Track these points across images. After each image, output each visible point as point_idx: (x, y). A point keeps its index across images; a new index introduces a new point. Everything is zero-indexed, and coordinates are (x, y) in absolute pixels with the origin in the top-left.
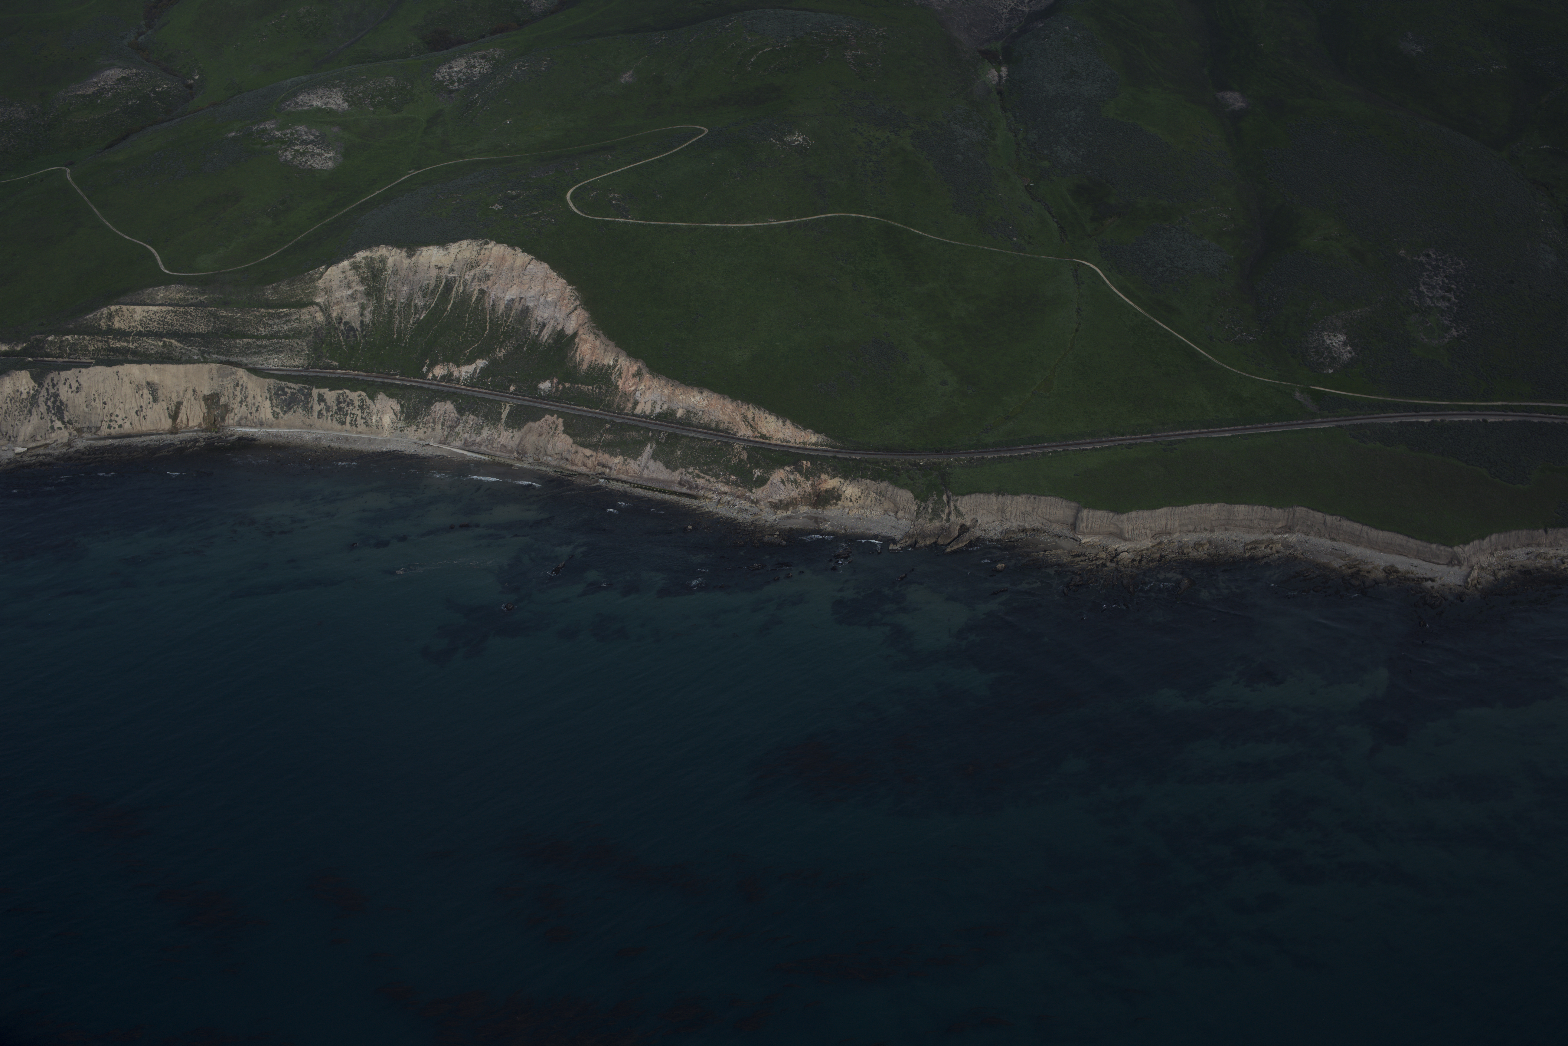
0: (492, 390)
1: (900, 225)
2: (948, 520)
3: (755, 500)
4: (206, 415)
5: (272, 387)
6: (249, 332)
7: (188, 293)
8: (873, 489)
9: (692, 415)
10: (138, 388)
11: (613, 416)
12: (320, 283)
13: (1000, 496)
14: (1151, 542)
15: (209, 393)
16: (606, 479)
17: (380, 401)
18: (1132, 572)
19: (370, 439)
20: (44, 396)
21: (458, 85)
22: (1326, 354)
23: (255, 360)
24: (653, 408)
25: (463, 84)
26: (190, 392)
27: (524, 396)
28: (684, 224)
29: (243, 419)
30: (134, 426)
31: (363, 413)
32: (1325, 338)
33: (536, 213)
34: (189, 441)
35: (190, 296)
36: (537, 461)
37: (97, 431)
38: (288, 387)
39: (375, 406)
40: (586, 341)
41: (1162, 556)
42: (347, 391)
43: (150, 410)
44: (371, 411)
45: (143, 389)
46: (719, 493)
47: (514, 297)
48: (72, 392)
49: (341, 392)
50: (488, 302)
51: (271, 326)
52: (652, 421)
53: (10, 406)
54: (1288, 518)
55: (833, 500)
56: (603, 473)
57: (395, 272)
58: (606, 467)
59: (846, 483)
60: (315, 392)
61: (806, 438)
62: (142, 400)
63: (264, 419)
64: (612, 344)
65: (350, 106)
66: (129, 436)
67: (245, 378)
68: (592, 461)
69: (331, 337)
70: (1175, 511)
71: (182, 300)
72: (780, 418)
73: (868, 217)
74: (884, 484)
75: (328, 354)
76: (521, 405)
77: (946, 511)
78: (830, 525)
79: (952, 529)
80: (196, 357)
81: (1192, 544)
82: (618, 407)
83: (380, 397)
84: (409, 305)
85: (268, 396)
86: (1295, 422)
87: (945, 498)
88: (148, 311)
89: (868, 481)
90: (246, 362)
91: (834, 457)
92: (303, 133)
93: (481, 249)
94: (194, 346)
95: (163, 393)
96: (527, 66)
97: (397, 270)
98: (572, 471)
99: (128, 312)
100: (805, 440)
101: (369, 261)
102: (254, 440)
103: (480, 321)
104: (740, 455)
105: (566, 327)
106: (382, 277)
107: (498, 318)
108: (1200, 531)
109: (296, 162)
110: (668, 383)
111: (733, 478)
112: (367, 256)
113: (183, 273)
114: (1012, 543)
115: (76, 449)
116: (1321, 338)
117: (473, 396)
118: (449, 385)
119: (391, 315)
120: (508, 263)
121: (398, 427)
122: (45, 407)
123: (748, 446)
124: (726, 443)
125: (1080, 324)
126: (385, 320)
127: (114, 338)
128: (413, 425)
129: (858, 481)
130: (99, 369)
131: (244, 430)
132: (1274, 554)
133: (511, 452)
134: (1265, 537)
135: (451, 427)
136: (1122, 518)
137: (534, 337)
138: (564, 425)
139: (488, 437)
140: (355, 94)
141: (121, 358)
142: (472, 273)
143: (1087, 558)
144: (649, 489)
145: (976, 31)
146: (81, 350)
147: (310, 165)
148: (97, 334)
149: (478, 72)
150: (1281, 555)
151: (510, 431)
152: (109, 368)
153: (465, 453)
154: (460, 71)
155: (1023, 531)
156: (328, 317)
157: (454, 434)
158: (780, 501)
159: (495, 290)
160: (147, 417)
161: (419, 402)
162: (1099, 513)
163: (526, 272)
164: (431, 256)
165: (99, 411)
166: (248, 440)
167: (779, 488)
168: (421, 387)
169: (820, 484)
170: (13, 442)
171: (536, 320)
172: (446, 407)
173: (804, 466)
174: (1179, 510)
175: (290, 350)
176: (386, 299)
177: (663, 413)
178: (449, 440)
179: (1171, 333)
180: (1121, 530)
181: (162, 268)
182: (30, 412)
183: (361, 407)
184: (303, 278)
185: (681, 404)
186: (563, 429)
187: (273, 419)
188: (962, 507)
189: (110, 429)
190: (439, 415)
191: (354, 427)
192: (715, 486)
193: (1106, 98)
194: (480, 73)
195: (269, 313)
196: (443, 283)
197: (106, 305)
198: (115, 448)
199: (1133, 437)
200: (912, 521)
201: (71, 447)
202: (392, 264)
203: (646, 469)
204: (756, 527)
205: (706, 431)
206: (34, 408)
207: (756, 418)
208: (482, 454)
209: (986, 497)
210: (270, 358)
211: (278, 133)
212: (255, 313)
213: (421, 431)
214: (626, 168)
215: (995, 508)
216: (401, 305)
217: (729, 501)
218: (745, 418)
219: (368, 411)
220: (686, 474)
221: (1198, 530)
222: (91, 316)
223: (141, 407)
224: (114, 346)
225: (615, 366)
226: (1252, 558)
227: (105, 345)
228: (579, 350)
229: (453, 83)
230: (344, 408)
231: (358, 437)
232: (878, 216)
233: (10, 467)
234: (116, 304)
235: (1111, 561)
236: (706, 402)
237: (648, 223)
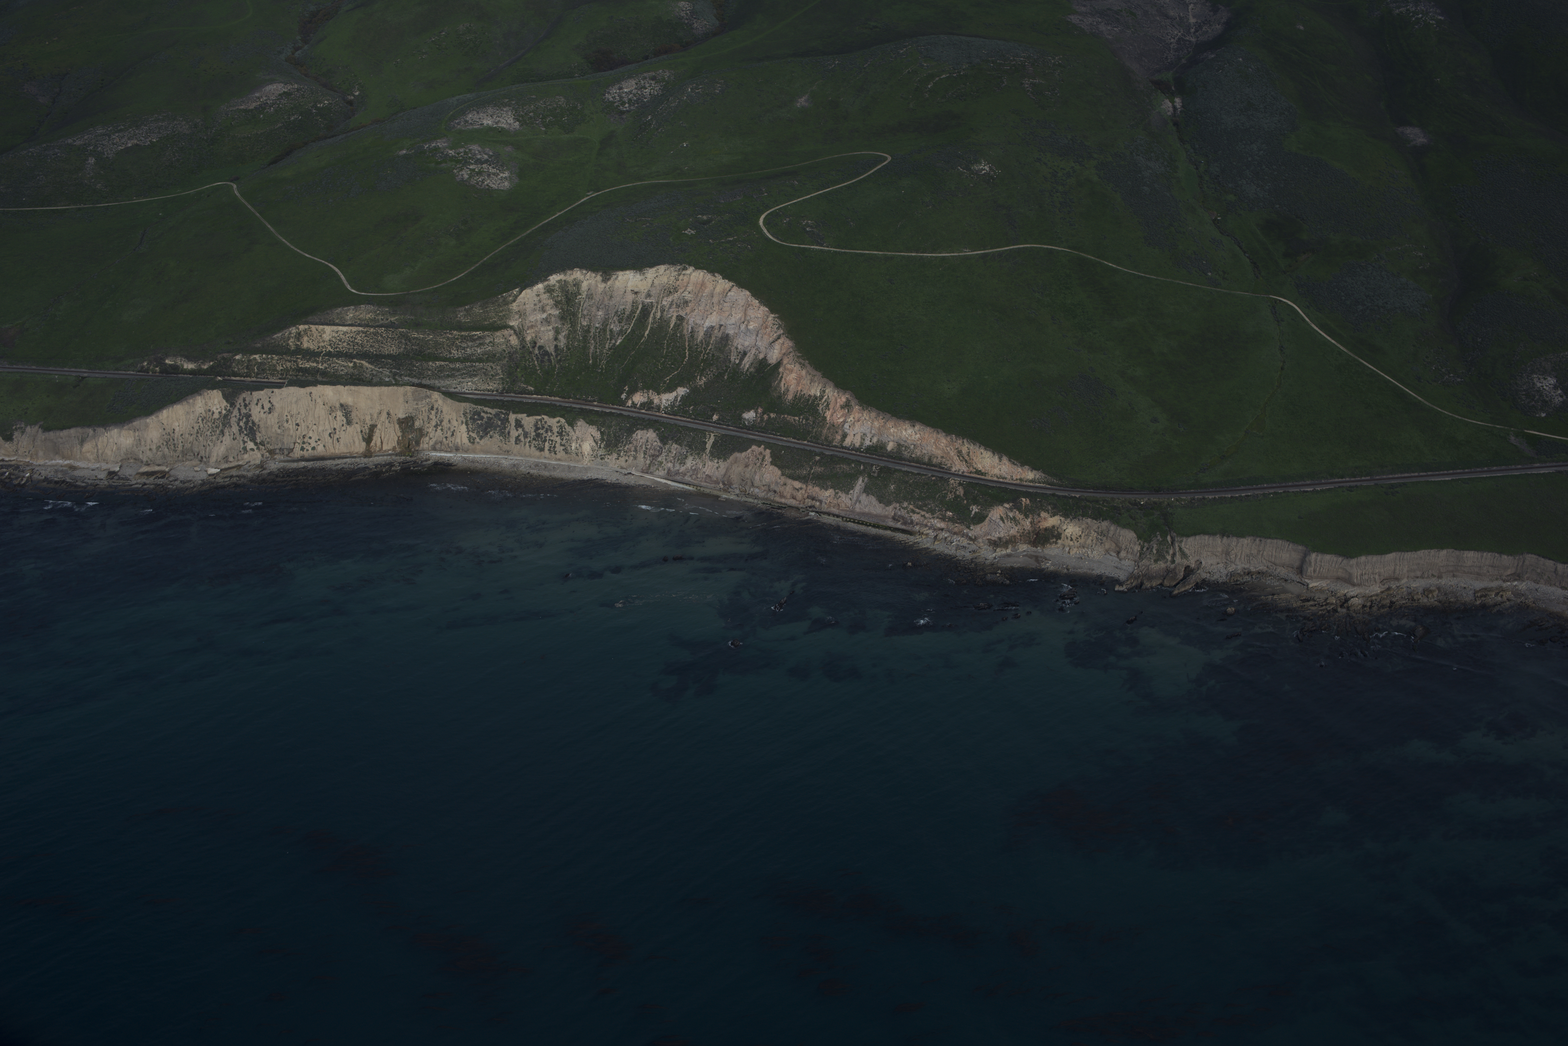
0: (695, 419)
1: (1093, 258)
2: (1173, 562)
3: (973, 537)
4: (400, 438)
5: (468, 411)
6: (441, 355)
7: (379, 314)
8: (1094, 528)
9: (903, 448)
10: (332, 410)
11: (822, 448)
12: (514, 306)
13: (1225, 538)
14: (1379, 587)
15: (404, 416)
16: (817, 512)
17: (579, 428)
18: (1364, 618)
19: (569, 467)
20: (236, 416)
21: (629, 107)
22: (1537, 397)
23: (448, 383)
24: (863, 441)
25: (633, 105)
26: (384, 415)
27: (728, 425)
28: (880, 253)
29: (438, 443)
30: (328, 448)
31: (562, 440)
32: (1535, 380)
33: (731, 239)
34: (385, 465)
35: (380, 317)
36: (743, 493)
37: (289, 453)
38: (484, 412)
39: (575, 432)
40: (791, 371)
41: (1392, 603)
42: (545, 417)
43: (344, 432)
44: (570, 437)
45: (337, 410)
46: (935, 530)
47: (713, 325)
48: (265, 413)
49: (539, 417)
50: (687, 329)
51: (464, 349)
52: (862, 454)
53: (202, 426)
54: (1518, 565)
55: (1052, 539)
56: (814, 507)
57: (590, 296)
58: (816, 500)
59: (1066, 522)
60: (512, 417)
61: (1023, 474)
62: (335, 422)
63: (460, 444)
64: (819, 374)
65: (521, 126)
66: (323, 458)
67: (440, 402)
68: (802, 493)
69: (525, 362)
70: (1403, 557)
71: (371, 320)
72: (996, 454)
73: (1060, 249)
74: (1105, 524)
75: (523, 379)
76: (726, 435)
77: (1171, 552)
78: (1052, 564)
79: (1177, 571)
80: (387, 379)
81: (1421, 590)
82: (826, 439)
83: (579, 423)
84: (604, 330)
85: (464, 420)
86: (1513, 467)
87: (1169, 538)
88: (337, 332)
89: (1089, 520)
90: (439, 385)
91: (1053, 495)
92: (477, 152)
93: (679, 275)
94: (385, 368)
95: (357, 416)
96: (701, 88)
97: (592, 294)
98: (781, 503)
99: (317, 332)
100: (1022, 477)
101: (563, 285)
102: (450, 465)
103: (679, 348)
104: (956, 490)
105: (769, 356)
106: (577, 301)
107: (697, 345)
108: (1428, 577)
109: (473, 182)
110: (878, 415)
111: (950, 514)
112: (561, 280)
113: (372, 293)
114: (1239, 587)
115: (269, 471)
116: (1530, 381)
117: (676, 425)
118: (650, 412)
119: (585, 340)
120: (708, 289)
121: (599, 455)
122: (237, 427)
123: (964, 481)
124: (942, 478)
125: (1284, 362)
126: (579, 345)
127: (303, 358)
128: (614, 454)
129: (1079, 520)
130: (292, 389)
131: (438, 454)
132: (1506, 602)
133: (717, 482)
134: (1495, 584)
135: (653, 456)
136: (1351, 562)
137: (735, 366)
138: (771, 457)
139: (692, 467)
140: (526, 114)
141: (310, 378)
142: (670, 299)
143: (1316, 603)
144: (862, 524)
145: (1146, 61)
146: (269, 370)
147: (487, 185)
148: (285, 354)
149: (648, 93)
150: (1512, 603)
151: (716, 461)
152: (302, 389)
153: (669, 482)
154: (631, 92)
155: (1248, 574)
156: (522, 340)
157: (656, 463)
158: (1000, 539)
159: (694, 316)
160: (340, 440)
161: (620, 430)
162: (1328, 557)
163: (727, 299)
164: (627, 281)
165: (291, 432)
166: (444, 465)
167: (998, 525)
168: (621, 415)
169: (1039, 522)
170: (205, 463)
171: (737, 348)
172: (648, 435)
173: (1023, 503)
174: (1408, 555)
175: (484, 373)
176: (581, 324)
177: (873, 446)
178: (652, 469)
179: (1377, 373)
180: (1350, 575)
181: (349, 287)
182: (222, 432)
183: (560, 434)
184: (496, 301)
185: (892, 437)
186: (770, 460)
187: (469, 444)
188: (1187, 548)
189: (303, 451)
190: (641, 444)
191: (553, 454)
192: (931, 522)
193: (1286, 132)
194: (650, 94)
195: (462, 335)
196: (640, 308)
197: (294, 324)
198: (309, 470)
199: (1352, 479)
200: (1135, 562)
201: (265, 469)
202: (586, 288)
203: (858, 503)
204: (976, 564)
205: (918, 465)
206: (226, 428)
207: (971, 453)
208: (687, 484)
209: (1211, 538)
210: (463, 382)
211: (451, 152)
212: (448, 335)
213: (622, 459)
214: (815, 194)
215: (1220, 549)
216: (596, 330)
217: (946, 538)
218: (959, 453)
219: (567, 438)
220: (900, 509)
221: (1426, 576)
222: (279, 335)
223: (335, 429)
224: (303, 366)
225: (822, 397)
226: (1483, 606)
227: (294, 365)
228: (783, 380)
229: (623, 104)
230: (542, 434)
231: (557, 465)
232: (1069, 248)
233: (204, 488)
234: (304, 324)
235: (1342, 606)
236: (918, 436)
237: (843, 251)
